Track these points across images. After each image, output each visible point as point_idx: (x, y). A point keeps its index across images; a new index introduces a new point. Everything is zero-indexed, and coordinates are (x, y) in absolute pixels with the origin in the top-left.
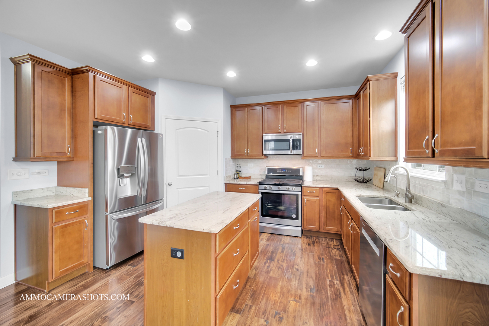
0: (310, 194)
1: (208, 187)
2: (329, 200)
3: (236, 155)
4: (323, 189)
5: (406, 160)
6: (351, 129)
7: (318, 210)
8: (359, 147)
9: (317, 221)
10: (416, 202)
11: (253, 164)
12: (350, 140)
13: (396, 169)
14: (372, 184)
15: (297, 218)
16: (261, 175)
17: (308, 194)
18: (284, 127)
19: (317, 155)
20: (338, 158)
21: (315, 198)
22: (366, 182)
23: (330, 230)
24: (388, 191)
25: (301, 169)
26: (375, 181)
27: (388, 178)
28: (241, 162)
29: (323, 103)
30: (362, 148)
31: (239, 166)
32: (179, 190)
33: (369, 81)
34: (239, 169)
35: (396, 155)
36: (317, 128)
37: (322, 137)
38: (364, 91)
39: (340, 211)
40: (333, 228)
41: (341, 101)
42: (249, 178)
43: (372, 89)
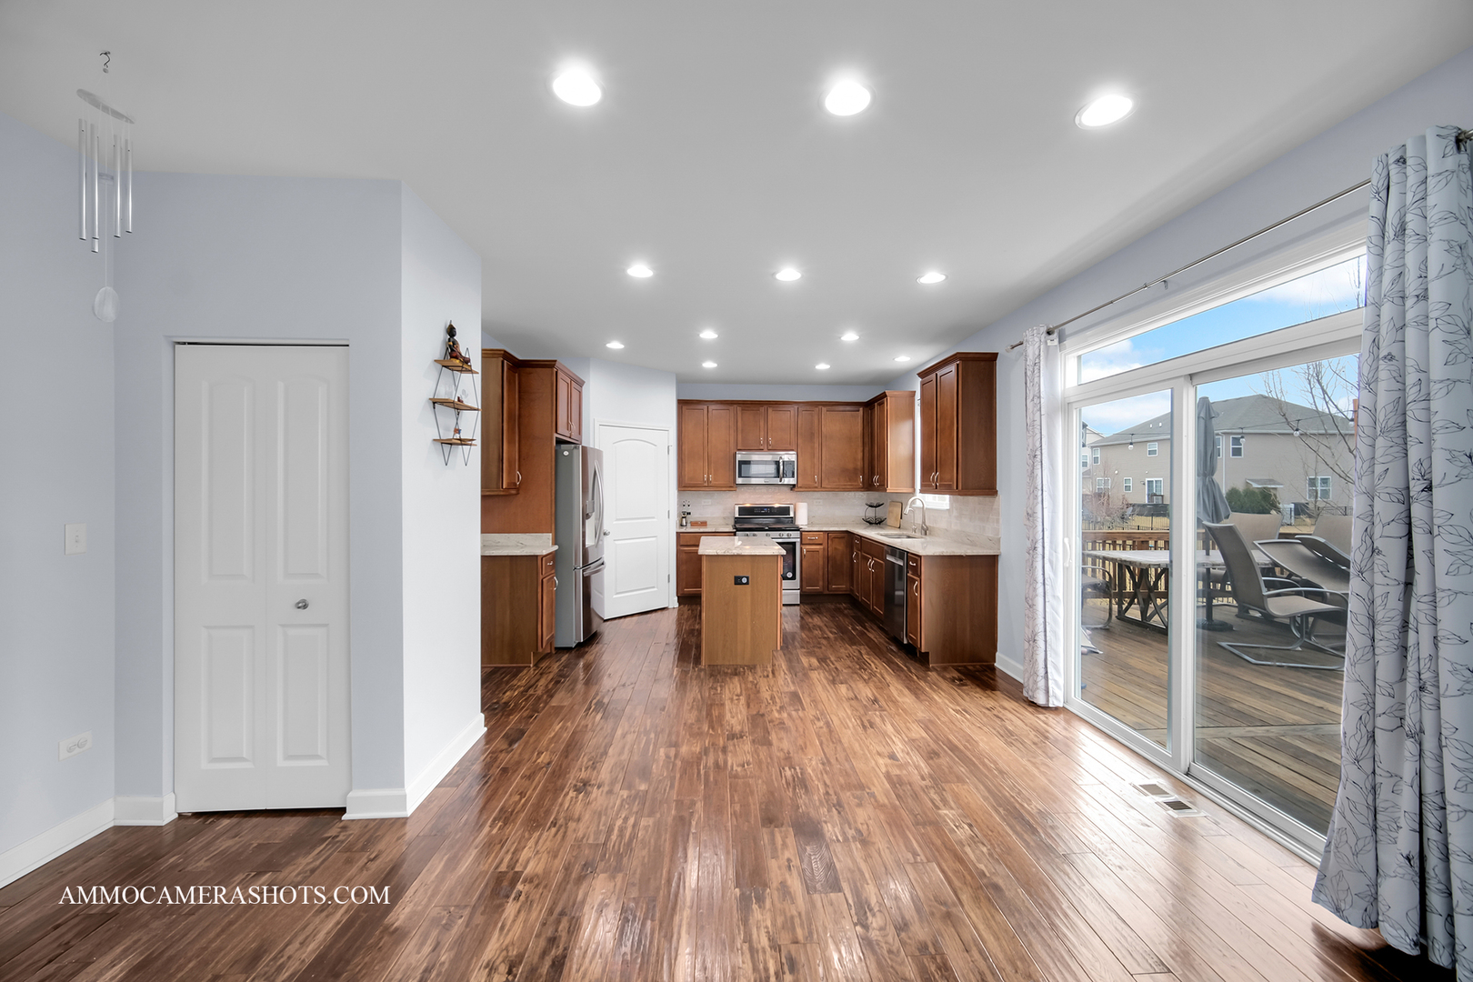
0: (811, 542)
1: (654, 539)
2: (836, 549)
3: (685, 485)
4: (828, 532)
5: (921, 492)
6: (861, 449)
7: (821, 563)
8: (872, 474)
9: (821, 578)
10: (930, 534)
11: (710, 501)
12: (859, 464)
13: (913, 502)
14: (886, 525)
15: (794, 578)
16: (724, 518)
17: (808, 542)
18: (768, 442)
19: (816, 485)
20: (845, 490)
21: (818, 547)
22: (880, 523)
23: (836, 589)
24: (906, 529)
25: (792, 507)
26: (889, 521)
27: (907, 510)
28: (690, 496)
29: (824, 409)
30: (876, 477)
31: (687, 503)
32: (617, 542)
33: (886, 396)
34: (687, 509)
35: (913, 486)
36: (816, 445)
37: (824, 458)
38: (880, 404)
39: (852, 560)
40: (841, 586)
41: (848, 408)
42: (704, 524)
43: (890, 404)
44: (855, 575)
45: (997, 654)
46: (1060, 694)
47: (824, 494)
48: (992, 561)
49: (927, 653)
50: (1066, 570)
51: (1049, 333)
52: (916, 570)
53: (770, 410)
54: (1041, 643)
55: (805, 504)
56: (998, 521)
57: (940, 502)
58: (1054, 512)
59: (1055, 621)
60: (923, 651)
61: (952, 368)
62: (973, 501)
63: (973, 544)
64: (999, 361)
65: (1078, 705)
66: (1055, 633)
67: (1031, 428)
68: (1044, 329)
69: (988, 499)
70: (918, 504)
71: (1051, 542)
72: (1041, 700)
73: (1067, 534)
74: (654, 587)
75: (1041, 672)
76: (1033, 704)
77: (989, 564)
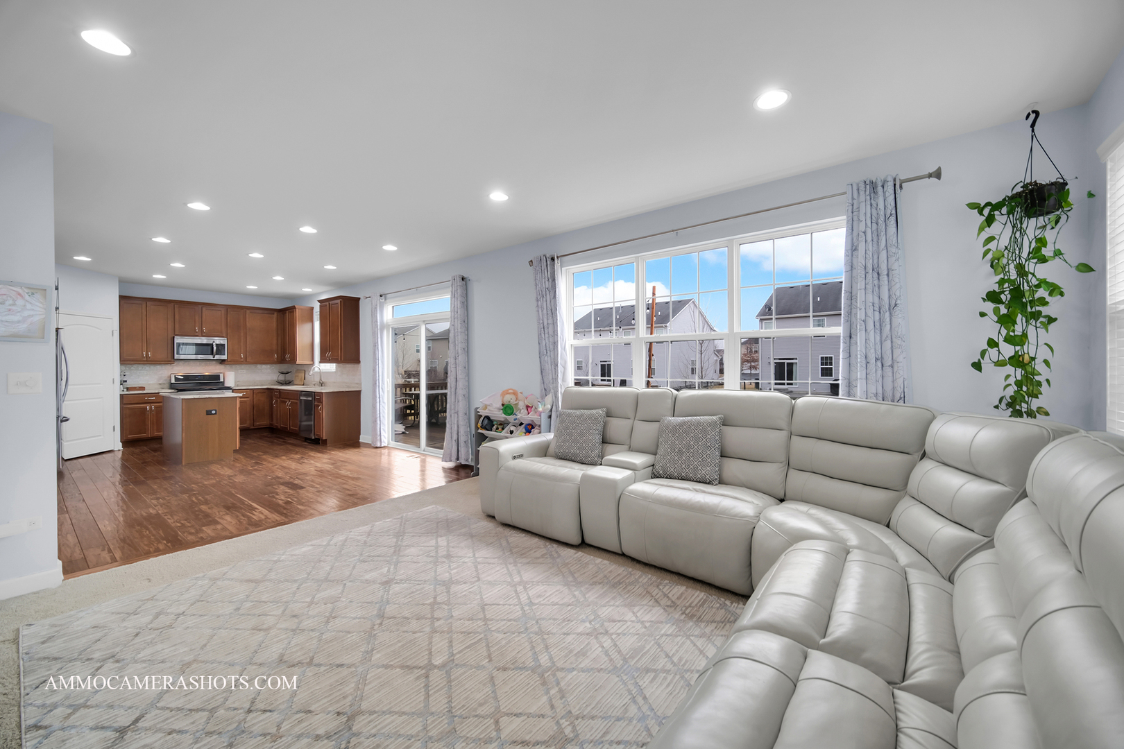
1: (101, 400)
2: (259, 399)
4: (254, 389)
5: (319, 363)
6: (276, 337)
7: (248, 409)
8: (285, 353)
9: (248, 419)
12: (275, 347)
13: (313, 369)
14: (294, 384)
16: (160, 384)
18: (202, 330)
19: (242, 360)
20: (264, 363)
21: (246, 399)
22: (288, 383)
23: (260, 425)
24: (308, 385)
25: (221, 374)
26: (295, 382)
27: (309, 374)
28: (131, 368)
29: (248, 311)
30: (287, 355)
31: (123, 374)
33: (295, 308)
35: (313, 360)
36: (242, 334)
37: (248, 343)
38: (290, 312)
39: (272, 405)
40: (264, 422)
41: (266, 312)
42: (143, 388)
43: (298, 313)
44: (274, 417)
45: (361, 436)
46: (386, 441)
47: (247, 366)
48: (359, 392)
49: (326, 440)
50: (388, 391)
51: (381, 296)
52: (320, 401)
53: (204, 309)
54: (378, 422)
55: (233, 373)
56: (360, 375)
57: (331, 367)
58: (383, 368)
59: (384, 412)
60: (324, 438)
61: (339, 301)
62: (349, 366)
63: (348, 387)
64: (360, 301)
65: (393, 444)
66: (384, 417)
67: (374, 334)
68: (379, 295)
69: (356, 365)
70: (316, 369)
71: (382, 380)
72: (379, 445)
73: (388, 377)
74: (100, 436)
75: (379, 433)
76: (377, 448)
77: (357, 395)
